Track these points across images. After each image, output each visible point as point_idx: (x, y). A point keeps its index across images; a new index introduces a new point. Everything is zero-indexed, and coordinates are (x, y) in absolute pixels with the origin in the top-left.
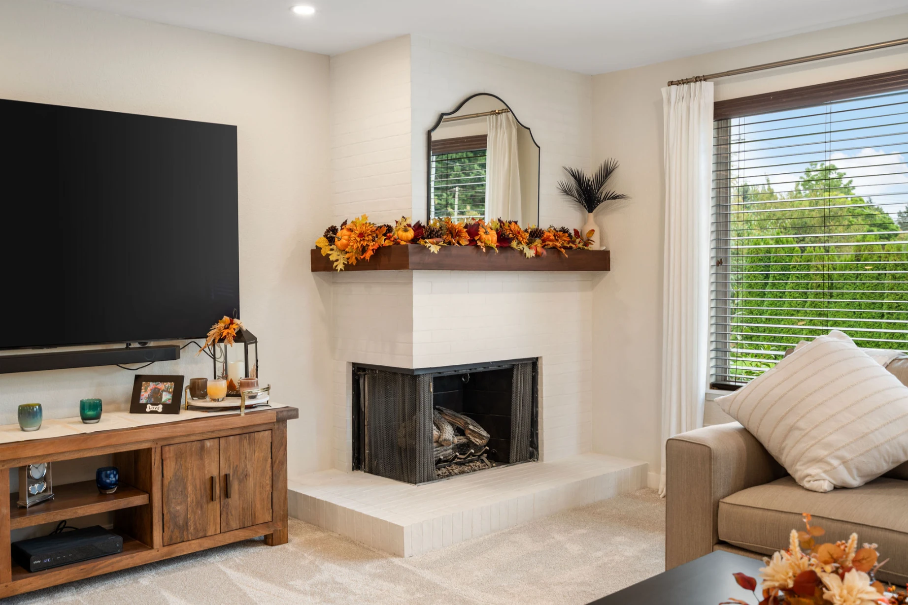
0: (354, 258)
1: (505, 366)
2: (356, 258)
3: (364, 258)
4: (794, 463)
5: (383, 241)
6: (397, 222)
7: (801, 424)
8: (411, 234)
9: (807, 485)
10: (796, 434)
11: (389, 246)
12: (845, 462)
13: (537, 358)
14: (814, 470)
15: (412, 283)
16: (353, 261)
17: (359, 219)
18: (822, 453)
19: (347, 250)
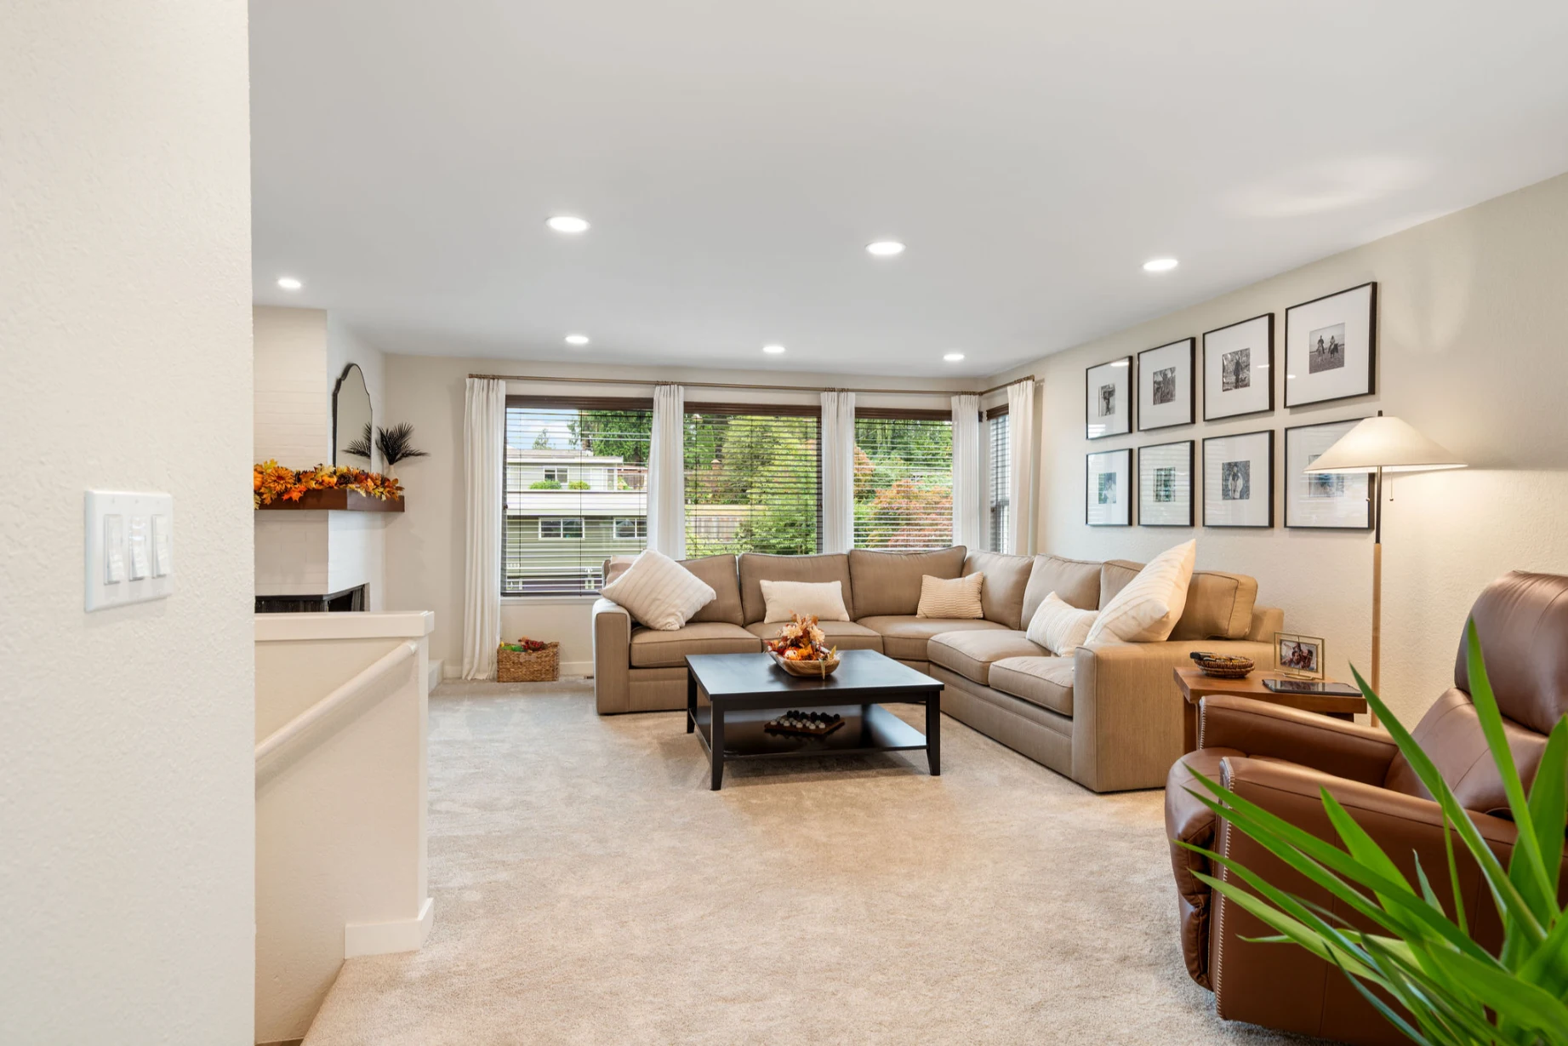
0: (269, 498)
1: (347, 593)
2: (271, 499)
3: (291, 498)
4: (657, 618)
5: (313, 485)
6: (316, 469)
7: (660, 597)
8: (335, 479)
9: (669, 628)
10: (657, 602)
11: (321, 490)
12: (683, 614)
13: (364, 586)
14: (671, 620)
15: (328, 521)
16: (268, 501)
17: (266, 462)
18: (673, 610)
19: (262, 491)
